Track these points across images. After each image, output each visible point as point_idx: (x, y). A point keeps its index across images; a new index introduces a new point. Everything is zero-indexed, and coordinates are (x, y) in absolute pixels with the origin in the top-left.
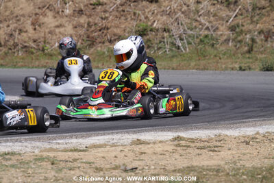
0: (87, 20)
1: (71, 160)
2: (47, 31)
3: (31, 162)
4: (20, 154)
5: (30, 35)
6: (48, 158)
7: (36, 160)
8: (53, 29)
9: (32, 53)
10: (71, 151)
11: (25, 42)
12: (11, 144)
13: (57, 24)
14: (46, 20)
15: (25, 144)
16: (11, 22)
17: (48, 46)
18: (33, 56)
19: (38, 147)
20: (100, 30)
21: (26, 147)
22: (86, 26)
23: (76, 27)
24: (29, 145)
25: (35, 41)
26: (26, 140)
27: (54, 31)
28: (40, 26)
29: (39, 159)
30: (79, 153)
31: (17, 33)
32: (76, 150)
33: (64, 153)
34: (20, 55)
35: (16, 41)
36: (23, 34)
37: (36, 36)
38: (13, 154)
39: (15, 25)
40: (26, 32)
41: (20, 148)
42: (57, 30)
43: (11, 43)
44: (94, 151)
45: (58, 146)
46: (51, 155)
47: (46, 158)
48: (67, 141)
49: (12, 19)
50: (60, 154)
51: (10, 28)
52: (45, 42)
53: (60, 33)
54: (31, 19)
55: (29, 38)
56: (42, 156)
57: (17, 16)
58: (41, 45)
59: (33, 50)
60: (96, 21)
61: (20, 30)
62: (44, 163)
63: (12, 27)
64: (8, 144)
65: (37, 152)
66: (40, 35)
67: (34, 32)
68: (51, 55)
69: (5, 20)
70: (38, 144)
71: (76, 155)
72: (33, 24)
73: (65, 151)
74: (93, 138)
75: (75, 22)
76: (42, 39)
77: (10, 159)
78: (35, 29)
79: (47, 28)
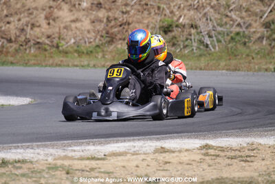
0: (106, 14)
1: (88, 169)
2: (62, 26)
3: (44, 170)
4: (31, 162)
5: (43, 30)
6: (63, 167)
7: (49, 168)
8: (68, 24)
9: (46, 50)
10: (88, 159)
11: (38, 38)
12: (22, 151)
13: (73, 18)
14: (61, 13)
15: (37, 151)
16: (22, 15)
17: (63, 42)
18: (46, 53)
19: (51, 155)
20: (121, 26)
21: (38, 154)
22: (105, 20)
23: (94, 22)
24: (42, 152)
25: (49, 37)
26: (38, 147)
27: (70, 26)
28: (54, 20)
29: (53, 168)
30: (97, 162)
31: (29, 27)
32: (93, 158)
33: (80, 162)
34: (32, 52)
35: (28, 36)
36: (36, 29)
37: (50, 32)
38: (24, 162)
39: (27, 19)
40: (39, 26)
41: (32, 155)
42: (73, 25)
43: (22, 38)
44: (113, 160)
45: (73, 154)
46: (66, 163)
47: (60, 167)
48: (83, 148)
49: (24, 12)
50: (76, 162)
51: (21, 22)
52: (59, 38)
53: (76, 28)
54: (45, 12)
55: (43, 33)
56: (55, 164)
57: (29, 9)
58: (55, 41)
59: (46, 46)
60: (116, 16)
61: (33, 25)
62: (58, 173)
63: (24, 21)
64: (19, 151)
65: (50, 160)
66: (54, 30)
67: (47, 27)
68: (67, 53)
69: (16, 13)
70: (52, 151)
71: (94, 164)
72: (47, 18)
73: (81, 159)
74: (113, 145)
75: (93, 17)
76: (57, 35)
77: (21, 168)
78: (49, 24)
79: (62, 23)
